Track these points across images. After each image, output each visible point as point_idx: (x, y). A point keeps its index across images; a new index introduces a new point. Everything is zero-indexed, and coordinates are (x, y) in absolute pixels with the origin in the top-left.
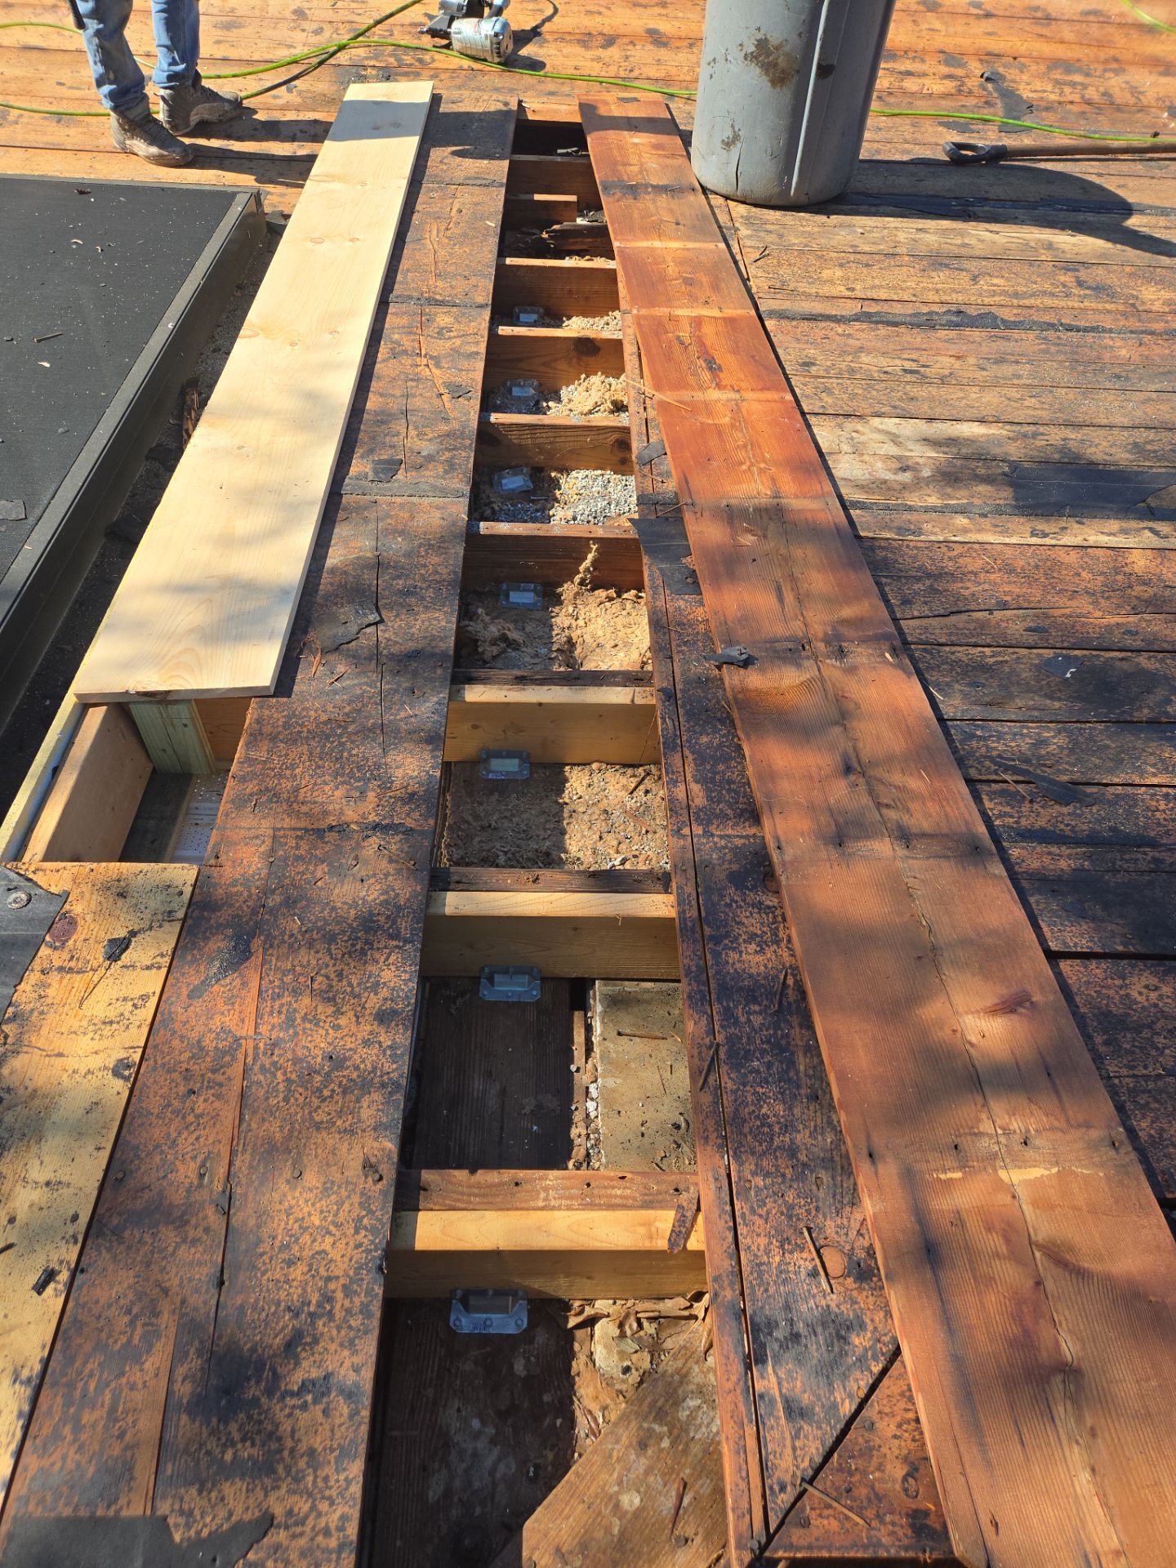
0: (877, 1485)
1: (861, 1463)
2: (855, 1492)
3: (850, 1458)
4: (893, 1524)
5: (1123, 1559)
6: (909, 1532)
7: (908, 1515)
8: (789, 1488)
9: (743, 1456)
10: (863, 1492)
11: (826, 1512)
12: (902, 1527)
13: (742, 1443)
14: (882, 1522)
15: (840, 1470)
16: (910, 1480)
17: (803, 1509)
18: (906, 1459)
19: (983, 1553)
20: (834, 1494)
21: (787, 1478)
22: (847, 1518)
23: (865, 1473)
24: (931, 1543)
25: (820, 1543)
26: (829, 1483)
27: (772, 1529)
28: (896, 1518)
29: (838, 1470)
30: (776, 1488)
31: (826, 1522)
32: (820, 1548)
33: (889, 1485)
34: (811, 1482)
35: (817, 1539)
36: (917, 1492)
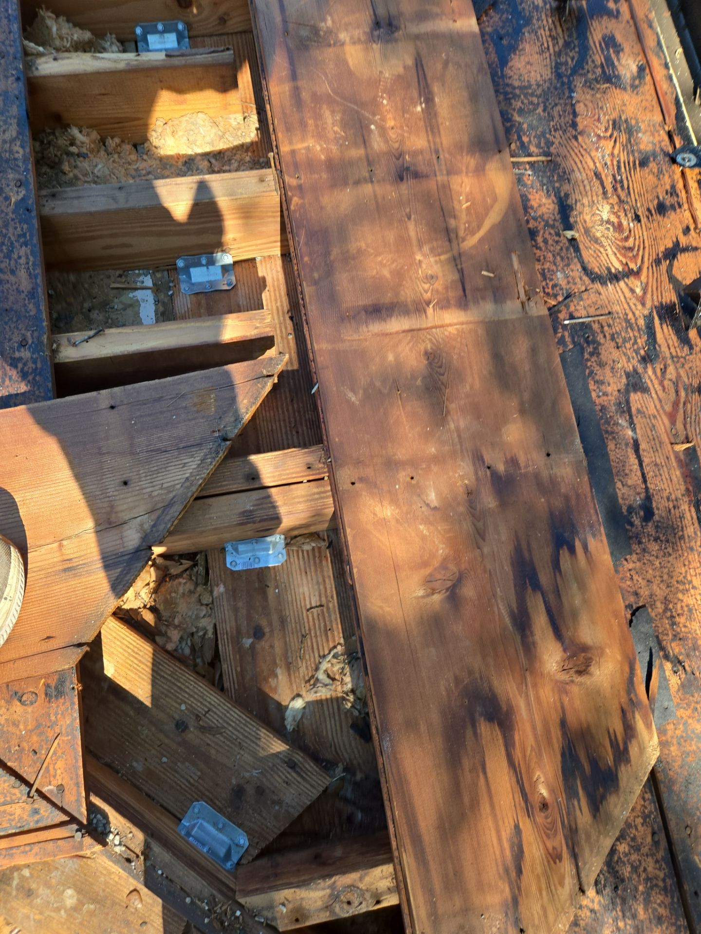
0: (29, 727)
1: (14, 742)
2: (36, 747)
3: (10, 751)
4: (56, 714)
5: (65, 543)
6: (61, 701)
7: (49, 702)
8: (36, 806)
9: (14, 851)
10: (35, 738)
11: (52, 772)
12: (58, 706)
13: (4, 852)
14: (56, 723)
15: (19, 759)
16: (24, 698)
17: (51, 791)
18: (9, 702)
19: (68, 650)
20: (39, 765)
21: (28, 807)
22: (55, 753)
23: (21, 738)
24: (67, 683)
25: (74, 777)
26: (31, 770)
27: (66, 818)
28: (52, 711)
29: (20, 762)
30: (36, 817)
31: (59, 772)
32: (77, 775)
33: (29, 716)
34: (30, 785)
35: (71, 779)
36: (33, 692)
